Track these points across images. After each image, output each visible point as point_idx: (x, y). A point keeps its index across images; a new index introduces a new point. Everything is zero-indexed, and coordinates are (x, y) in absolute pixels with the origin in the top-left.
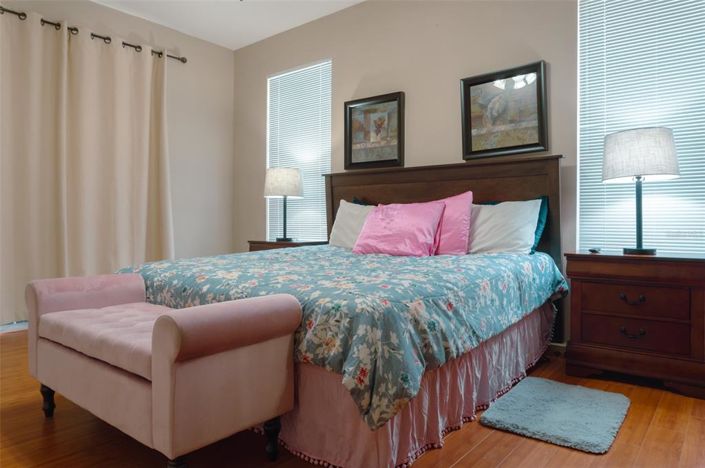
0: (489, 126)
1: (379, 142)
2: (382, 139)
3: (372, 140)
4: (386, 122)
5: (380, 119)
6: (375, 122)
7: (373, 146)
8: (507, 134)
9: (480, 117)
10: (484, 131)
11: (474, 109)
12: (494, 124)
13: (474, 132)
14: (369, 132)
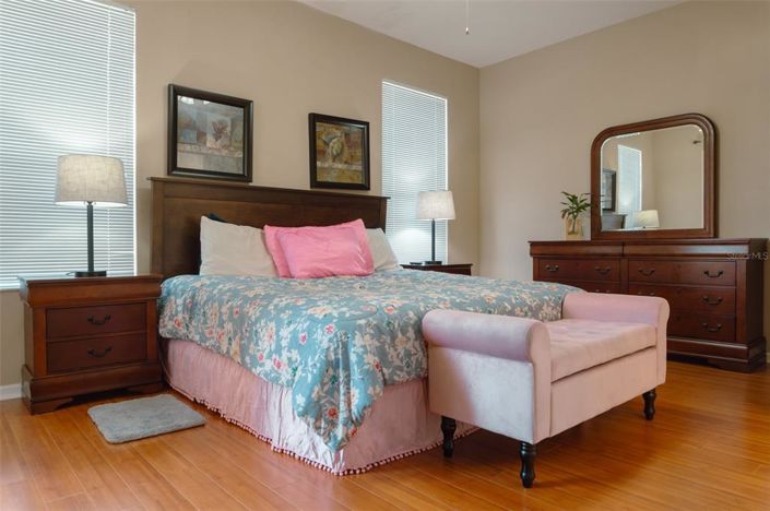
0: (330, 161)
1: (219, 150)
2: (224, 147)
3: (208, 145)
4: (229, 129)
5: (221, 123)
6: (214, 124)
7: (210, 152)
8: (342, 171)
9: (324, 152)
10: (326, 165)
11: (319, 143)
12: (334, 161)
13: (319, 164)
14: (205, 134)
